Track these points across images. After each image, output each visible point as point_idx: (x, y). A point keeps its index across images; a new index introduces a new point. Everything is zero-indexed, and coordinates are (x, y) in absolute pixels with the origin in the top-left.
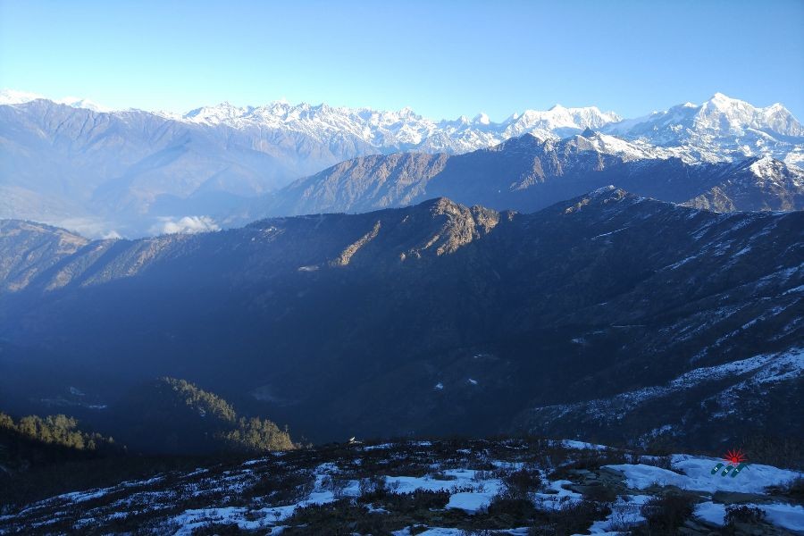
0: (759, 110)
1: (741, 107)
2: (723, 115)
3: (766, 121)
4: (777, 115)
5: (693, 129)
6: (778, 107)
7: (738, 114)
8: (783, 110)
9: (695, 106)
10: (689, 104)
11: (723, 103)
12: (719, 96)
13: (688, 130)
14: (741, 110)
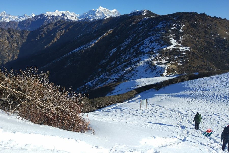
0: (111, 11)
1: (106, 10)
2: (102, 12)
3: (113, 14)
4: (115, 12)
5: (95, 16)
6: (115, 10)
7: (106, 12)
8: (116, 11)
9: (95, 10)
10: (93, 10)
11: (102, 9)
12: (100, 7)
13: (94, 16)
14: (107, 11)
